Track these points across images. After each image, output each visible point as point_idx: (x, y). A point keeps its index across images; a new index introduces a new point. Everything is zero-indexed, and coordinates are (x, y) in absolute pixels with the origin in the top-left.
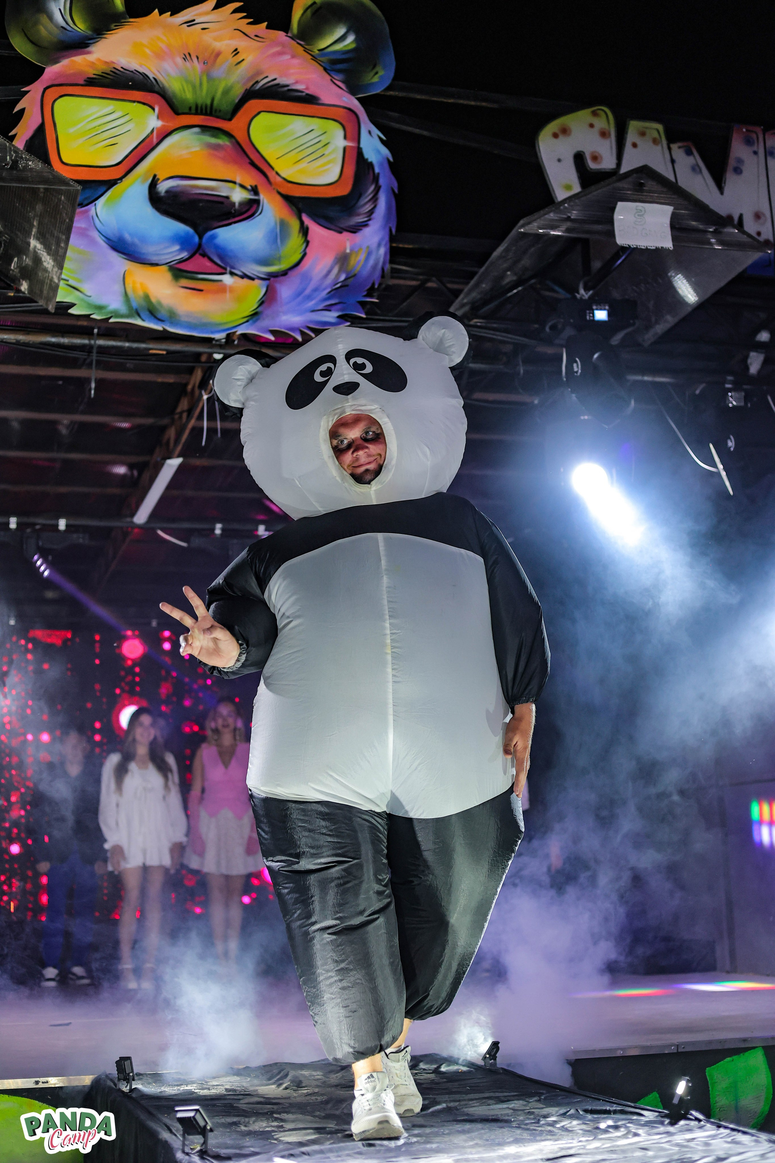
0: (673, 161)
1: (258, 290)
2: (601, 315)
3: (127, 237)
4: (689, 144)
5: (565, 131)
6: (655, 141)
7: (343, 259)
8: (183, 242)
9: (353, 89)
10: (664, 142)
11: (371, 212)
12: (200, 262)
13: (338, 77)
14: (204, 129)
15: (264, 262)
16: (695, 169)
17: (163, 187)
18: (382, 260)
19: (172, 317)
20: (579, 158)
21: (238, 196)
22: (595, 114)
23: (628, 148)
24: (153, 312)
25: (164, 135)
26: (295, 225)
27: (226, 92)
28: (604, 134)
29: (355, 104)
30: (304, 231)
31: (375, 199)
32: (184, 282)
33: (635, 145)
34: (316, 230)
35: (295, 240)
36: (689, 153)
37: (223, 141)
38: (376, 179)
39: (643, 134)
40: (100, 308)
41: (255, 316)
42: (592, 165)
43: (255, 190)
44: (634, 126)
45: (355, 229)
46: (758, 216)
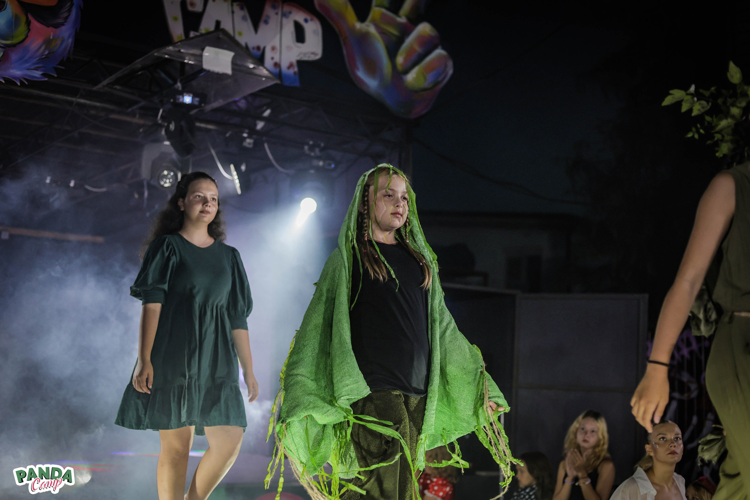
0: (233, 12)
2: (188, 99)
4: (243, 5)
6: (225, 1)
7: (48, 42)
10: (230, 1)
11: (67, 18)
15: (3, 38)
16: (244, 18)
18: (69, 45)
20: (183, 3)
23: (210, 2)
26: (23, 19)
30: (28, 23)
34: (35, 24)
35: (22, 28)
36: (242, 9)
42: (190, 8)
45: (56, 26)
46: (273, 49)
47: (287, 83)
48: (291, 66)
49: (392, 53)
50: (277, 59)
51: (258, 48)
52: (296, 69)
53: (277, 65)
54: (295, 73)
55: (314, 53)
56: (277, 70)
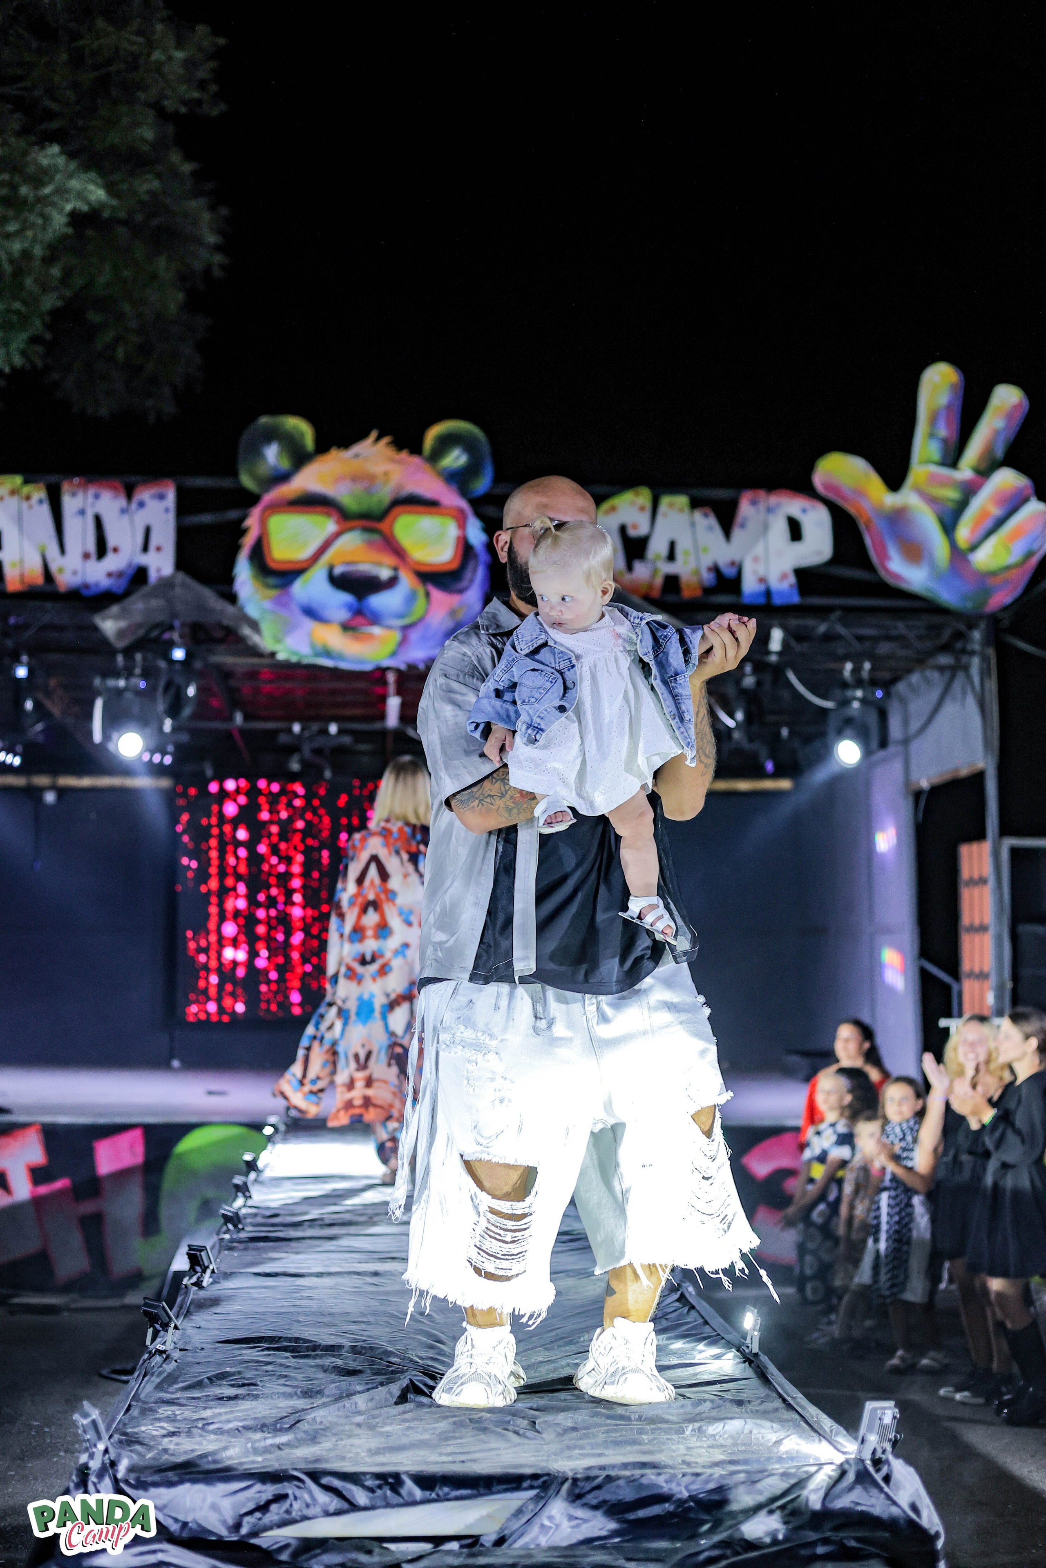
0: (693, 525)
1: (395, 637)
3: (314, 605)
4: (708, 510)
5: (613, 509)
6: (681, 510)
7: (452, 613)
8: (350, 607)
9: (464, 492)
10: (687, 510)
11: (472, 581)
12: (359, 620)
13: (454, 487)
14: (366, 530)
15: (401, 616)
16: (710, 528)
17: (338, 571)
19: (341, 657)
20: (623, 529)
21: (385, 574)
22: (637, 495)
23: (660, 519)
24: (328, 654)
25: (337, 535)
26: (421, 591)
27: (380, 501)
28: (642, 509)
29: (464, 504)
30: (428, 595)
31: (475, 571)
32: (350, 633)
33: (665, 515)
34: (437, 594)
35: (421, 602)
36: (706, 515)
37: (376, 537)
38: (476, 556)
39: (671, 505)
40: (295, 653)
41: (394, 654)
42: (632, 533)
43: (395, 569)
44: (666, 501)
45: (461, 591)
46: (756, 559)
47: (777, 601)
48: (784, 577)
49: (949, 527)
50: (762, 572)
51: (733, 564)
52: (792, 579)
53: (762, 580)
54: (791, 586)
55: (819, 553)
56: (762, 588)
